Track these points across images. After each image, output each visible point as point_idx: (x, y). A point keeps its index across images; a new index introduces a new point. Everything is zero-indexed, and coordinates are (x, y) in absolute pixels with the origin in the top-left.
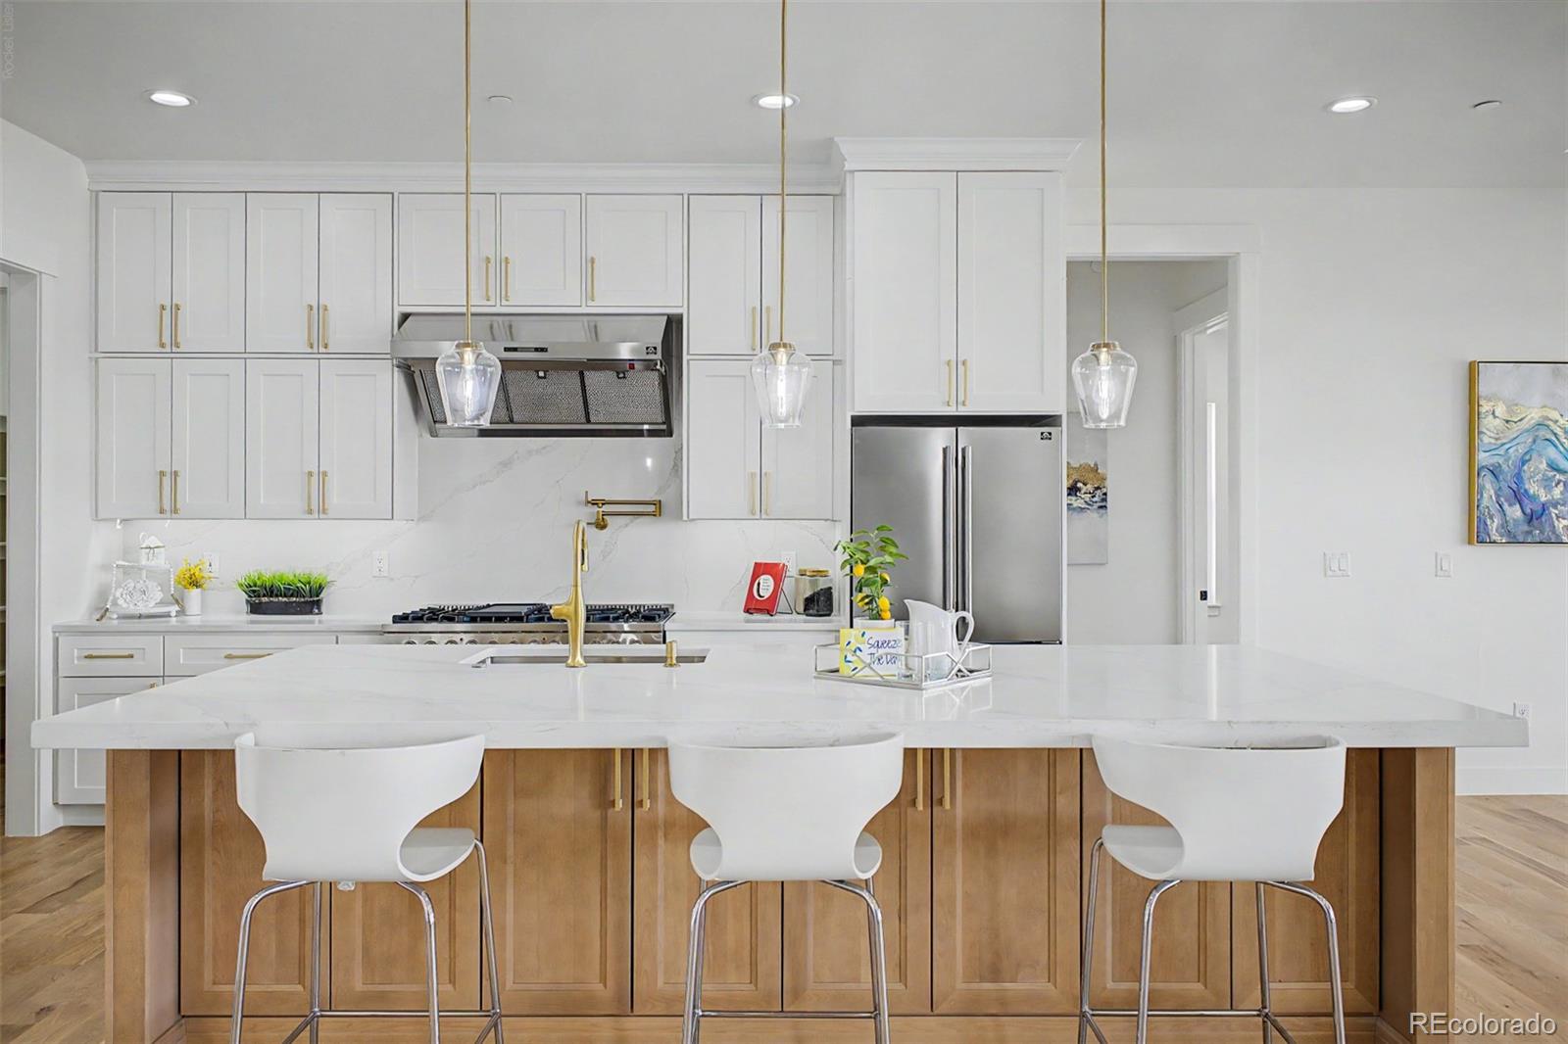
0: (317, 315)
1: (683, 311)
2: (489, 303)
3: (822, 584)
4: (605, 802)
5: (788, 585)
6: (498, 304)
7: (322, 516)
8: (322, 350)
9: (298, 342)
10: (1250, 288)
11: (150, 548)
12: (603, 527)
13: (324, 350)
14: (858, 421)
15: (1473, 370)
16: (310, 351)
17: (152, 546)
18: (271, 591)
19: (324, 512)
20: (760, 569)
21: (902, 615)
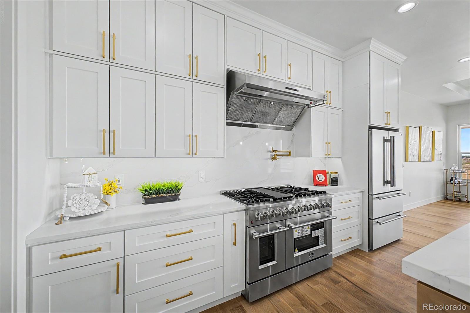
1: (311, 88)
2: (258, 72)
6: (261, 74)
7: (194, 156)
8: (195, 78)
9: (183, 71)
11: (90, 174)
13: (196, 78)
16: (189, 77)
17: (90, 173)
18: (158, 191)
19: (196, 154)
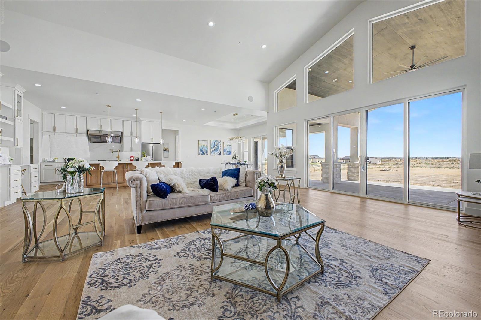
0: (76, 130)
1: (123, 131)
3: (138, 158)
4: (124, 169)
5: (134, 158)
6: (100, 129)
8: (77, 133)
10: (180, 133)
12: (112, 152)
14: (142, 143)
15: (199, 141)
16: (75, 133)
20: (131, 157)
21: (146, 157)
